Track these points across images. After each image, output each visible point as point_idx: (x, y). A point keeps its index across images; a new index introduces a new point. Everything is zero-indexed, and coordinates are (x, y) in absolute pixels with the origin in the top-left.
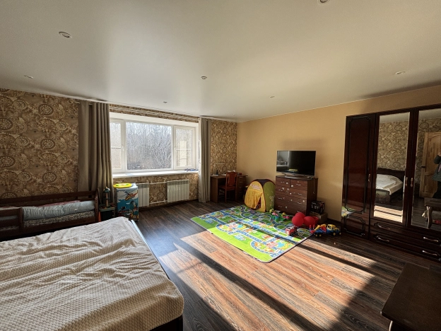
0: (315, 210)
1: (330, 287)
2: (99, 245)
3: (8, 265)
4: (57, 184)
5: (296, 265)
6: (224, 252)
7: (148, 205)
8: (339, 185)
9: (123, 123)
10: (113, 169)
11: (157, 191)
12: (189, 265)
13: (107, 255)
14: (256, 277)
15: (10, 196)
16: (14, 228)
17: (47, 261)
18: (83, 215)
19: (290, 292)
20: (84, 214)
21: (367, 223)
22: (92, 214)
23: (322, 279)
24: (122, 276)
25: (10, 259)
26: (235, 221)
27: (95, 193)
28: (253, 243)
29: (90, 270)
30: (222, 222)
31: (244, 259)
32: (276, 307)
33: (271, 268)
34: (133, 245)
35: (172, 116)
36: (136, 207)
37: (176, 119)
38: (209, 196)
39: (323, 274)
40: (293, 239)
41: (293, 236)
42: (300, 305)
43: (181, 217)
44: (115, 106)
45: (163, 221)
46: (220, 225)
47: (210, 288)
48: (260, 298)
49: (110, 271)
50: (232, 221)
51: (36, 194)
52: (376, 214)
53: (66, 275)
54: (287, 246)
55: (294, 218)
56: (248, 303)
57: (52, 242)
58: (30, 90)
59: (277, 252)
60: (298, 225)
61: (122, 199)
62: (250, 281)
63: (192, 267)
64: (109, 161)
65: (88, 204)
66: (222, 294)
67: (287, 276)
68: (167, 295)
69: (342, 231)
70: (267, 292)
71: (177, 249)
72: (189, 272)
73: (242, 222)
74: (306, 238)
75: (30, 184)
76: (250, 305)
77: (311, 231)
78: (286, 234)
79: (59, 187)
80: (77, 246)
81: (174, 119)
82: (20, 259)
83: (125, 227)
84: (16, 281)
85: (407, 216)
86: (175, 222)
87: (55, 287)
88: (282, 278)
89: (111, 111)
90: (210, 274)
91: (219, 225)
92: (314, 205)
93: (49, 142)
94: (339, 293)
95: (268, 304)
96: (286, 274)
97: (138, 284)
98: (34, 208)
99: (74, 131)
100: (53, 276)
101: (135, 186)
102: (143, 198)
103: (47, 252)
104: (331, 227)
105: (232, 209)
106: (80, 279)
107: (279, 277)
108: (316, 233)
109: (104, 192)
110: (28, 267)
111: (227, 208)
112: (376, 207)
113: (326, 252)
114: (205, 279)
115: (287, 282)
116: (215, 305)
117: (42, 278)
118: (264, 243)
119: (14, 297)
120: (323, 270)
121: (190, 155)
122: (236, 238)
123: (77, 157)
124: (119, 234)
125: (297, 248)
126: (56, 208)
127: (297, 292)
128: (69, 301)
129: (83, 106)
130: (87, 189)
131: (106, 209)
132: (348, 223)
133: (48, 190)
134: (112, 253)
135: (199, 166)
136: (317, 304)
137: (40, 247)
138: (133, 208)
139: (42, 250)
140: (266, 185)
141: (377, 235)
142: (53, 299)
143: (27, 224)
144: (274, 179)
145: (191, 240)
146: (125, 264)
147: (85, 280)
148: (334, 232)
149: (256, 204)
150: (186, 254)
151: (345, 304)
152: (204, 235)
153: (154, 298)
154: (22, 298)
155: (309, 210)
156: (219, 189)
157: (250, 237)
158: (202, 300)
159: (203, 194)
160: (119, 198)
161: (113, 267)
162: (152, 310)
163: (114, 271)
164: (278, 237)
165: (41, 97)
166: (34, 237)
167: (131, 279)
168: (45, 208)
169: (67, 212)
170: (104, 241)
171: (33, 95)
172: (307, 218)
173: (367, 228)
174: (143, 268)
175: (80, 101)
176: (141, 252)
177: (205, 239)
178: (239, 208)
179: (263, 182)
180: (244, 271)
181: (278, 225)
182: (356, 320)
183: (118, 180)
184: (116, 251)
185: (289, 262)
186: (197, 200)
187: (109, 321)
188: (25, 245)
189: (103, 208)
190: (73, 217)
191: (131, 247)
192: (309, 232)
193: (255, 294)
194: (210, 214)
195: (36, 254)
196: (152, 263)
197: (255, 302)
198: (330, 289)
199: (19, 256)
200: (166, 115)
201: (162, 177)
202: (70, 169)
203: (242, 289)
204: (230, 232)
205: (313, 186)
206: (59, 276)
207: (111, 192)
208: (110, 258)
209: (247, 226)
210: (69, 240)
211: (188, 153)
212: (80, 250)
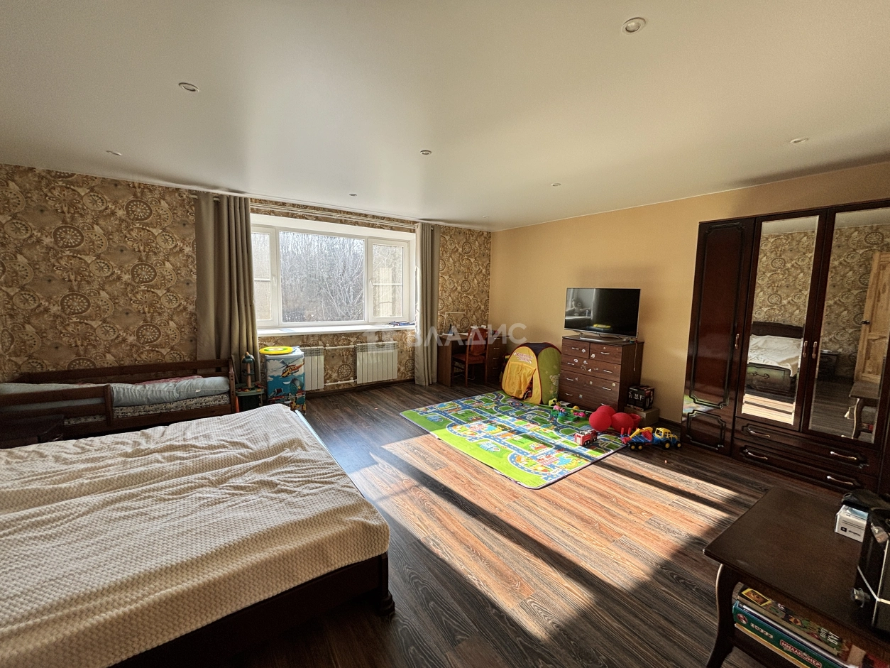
0: (635, 403)
1: (642, 530)
2: (248, 447)
3: (109, 471)
4: (160, 346)
5: (587, 494)
6: (460, 470)
7: (321, 387)
8: (681, 353)
9: (274, 233)
10: (259, 321)
11: (337, 363)
12: (397, 489)
13: (263, 461)
14: (515, 510)
15: (84, 365)
16: (98, 419)
17: (168, 466)
18: (210, 401)
19: (571, 534)
20: (211, 399)
21: (729, 426)
22: (225, 400)
23: (631, 517)
24: (291, 492)
25: (110, 462)
26: (482, 418)
27: (227, 363)
28: (512, 457)
29: (239, 481)
30: (457, 421)
31: (496, 482)
32: (545, 556)
33: (542, 497)
34: (304, 449)
35: (366, 220)
36: (301, 390)
37: (373, 226)
38: (435, 374)
39: (634, 510)
40: (588, 452)
41: (589, 448)
42: (586, 554)
43: (384, 410)
44: (261, 201)
45: (351, 417)
46: (455, 425)
47: (433, 524)
48: (518, 543)
49: (271, 485)
50: (477, 419)
51: (127, 362)
52: (747, 409)
53: (202, 487)
54: (576, 463)
55: (594, 415)
56: (496, 549)
57: (170, 440)
58: (110, 175)
59: (556, 473)
60: (601, 428)
61: (276, 374)
62: (503, 516)
63: (404, 492)
64: (252, 306)
65: (217, 382)
66: (453, 534)
67: (569, 511)
68: (363, 520)
69: (682, 440)
70: (531, 534)
71: (377, 463)
72: (398, 499)
73: (495, 421)
74: (612, 451)
75: (117, 345)
76: (501, 551)
77: (622, 438)
78: (576, 444)
79: (164, 351)
80: (211, 447)
81: (368, 225)
82: (125, 463)
83: (287, 421)
84: (128, 492)
85: (803, 413)
86: (373, 419)
87: (190, 501)
88: (560, 513)
89: (253, 211)
90: (435, 503)
91: (451, 426)
92: (633, 393)
93: (146, 269)
94: (658, 539)
95: (531, 550)
96: (569, 507)
97: (318, 503)
98: (130, 386)
99: (187, 250)
100: (182, 486)
101: (298, 352)
102: (314, 374)
103: (166, 454)
104: (662, 433)
105: (478, 397)
106: (226, 493)
107: (555, 511)
108: (632, 443)
109: (244, 361)
110: (142, 474)
111: (469, 395)
112: (747, 397)
113: (646, 475)
114: (424, 510)
115: (569, 520)
116: (441, 549)
117: (167, 490)
118: (534, 457)
119: (131, 512)
120: (635, 503)
121: (399, 296)
122: (483, 448)
123: (194, 297)
124: (278, 431)
125: (593, 468)
126: (165, 388)
127: (585, 535)
128: (215, 521)
129: (203, 204)
130: (213, 356)
131: (247, 393)
132: (695, 426)
133: (146, 357)
134: (269, 459)
135: (417, 316)
136: (616, 553)
137: (152, 446)
138: (295, 392)
139: (158, 452)
140: (543, 353)
141: (745, 447)
142: (189, 517)
143: (119, 413)
144: (559, 343)
145: (401, 448)
146: (293, 475)
147: (233, 495)
148: (668, 441)
149: (524, 390)
150: (391, 471)
151: (666, 557)
152: (425, 441)
153: (344, 523)
154: (142, 514)
155: (624, 402)
156: (454, 360)
157: (509, 446)
158: (419, 541)
159: (424, 370)
160: (270, 373)
161: (275, 479)
162: (340, 539)
163: (277, 485)
164: (559, 448)
165: (130, 186)
166: (139, 432)
167: (305, 496)
168: (147, 386)
169: (183, 396)
170: (254, 441)
171: (116, 183)
172: (619, 416)
173: (728, 435)
174: (322, 483)
175: (197, 193)
176: (317, 459)
177: (426, 448)
178: (491, 396)
179: (537, 348)
180: (493, 501)
181: (563, 427)
182: (678, 578)
183: (267, 341)
184: (275, 456)
185: (576, 489)
186: (412, 381)
187: (279, 548)
188: (128, 443)
189: (243, 390)
190: (193, 403)
191: (299, 450)
192: (619, 442)
193: (510, 537)
194: (437, 407)
195: (150, 456)
196: (336, 475)
197: (508, 547)
198: (642, 533)
199: (124, 459)
200: (354, 218)
201: (348, 335)
202: (182, 319)
203: (488, 529)
204: (473, 437)
205: (634, 356)
206: (191, 488)
207: (255, 362)
208: (268, 466)
209: (504, 428)
210: (196, 438)
211: (394, 292)
212: (217, 453)
